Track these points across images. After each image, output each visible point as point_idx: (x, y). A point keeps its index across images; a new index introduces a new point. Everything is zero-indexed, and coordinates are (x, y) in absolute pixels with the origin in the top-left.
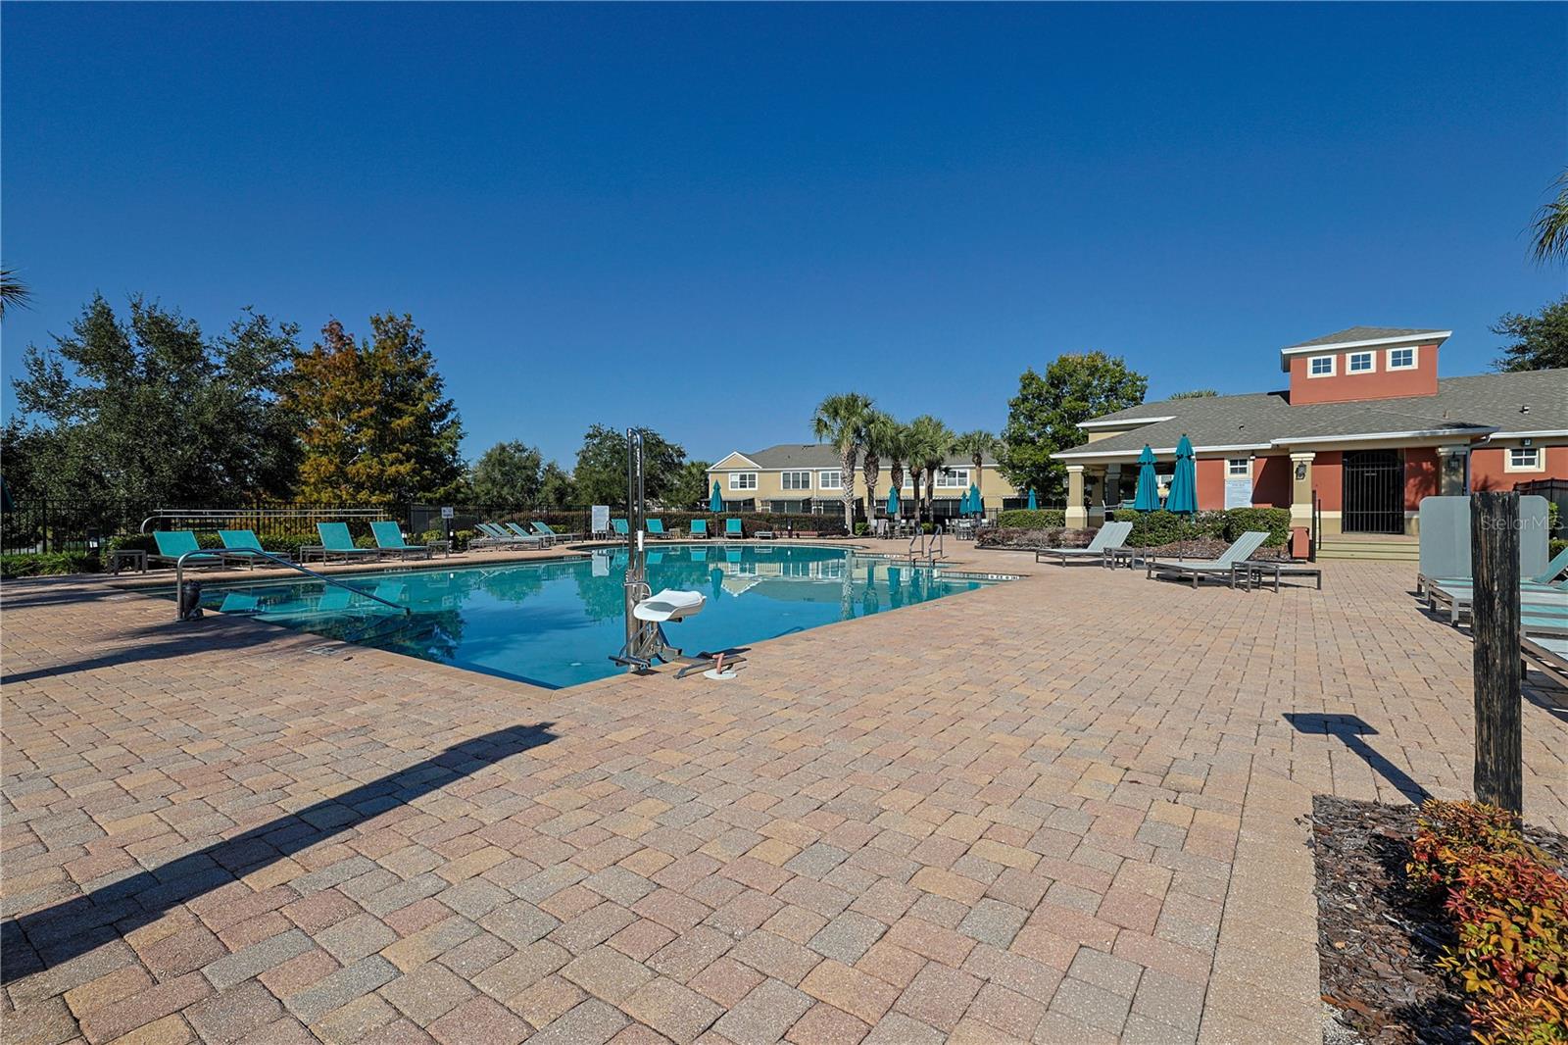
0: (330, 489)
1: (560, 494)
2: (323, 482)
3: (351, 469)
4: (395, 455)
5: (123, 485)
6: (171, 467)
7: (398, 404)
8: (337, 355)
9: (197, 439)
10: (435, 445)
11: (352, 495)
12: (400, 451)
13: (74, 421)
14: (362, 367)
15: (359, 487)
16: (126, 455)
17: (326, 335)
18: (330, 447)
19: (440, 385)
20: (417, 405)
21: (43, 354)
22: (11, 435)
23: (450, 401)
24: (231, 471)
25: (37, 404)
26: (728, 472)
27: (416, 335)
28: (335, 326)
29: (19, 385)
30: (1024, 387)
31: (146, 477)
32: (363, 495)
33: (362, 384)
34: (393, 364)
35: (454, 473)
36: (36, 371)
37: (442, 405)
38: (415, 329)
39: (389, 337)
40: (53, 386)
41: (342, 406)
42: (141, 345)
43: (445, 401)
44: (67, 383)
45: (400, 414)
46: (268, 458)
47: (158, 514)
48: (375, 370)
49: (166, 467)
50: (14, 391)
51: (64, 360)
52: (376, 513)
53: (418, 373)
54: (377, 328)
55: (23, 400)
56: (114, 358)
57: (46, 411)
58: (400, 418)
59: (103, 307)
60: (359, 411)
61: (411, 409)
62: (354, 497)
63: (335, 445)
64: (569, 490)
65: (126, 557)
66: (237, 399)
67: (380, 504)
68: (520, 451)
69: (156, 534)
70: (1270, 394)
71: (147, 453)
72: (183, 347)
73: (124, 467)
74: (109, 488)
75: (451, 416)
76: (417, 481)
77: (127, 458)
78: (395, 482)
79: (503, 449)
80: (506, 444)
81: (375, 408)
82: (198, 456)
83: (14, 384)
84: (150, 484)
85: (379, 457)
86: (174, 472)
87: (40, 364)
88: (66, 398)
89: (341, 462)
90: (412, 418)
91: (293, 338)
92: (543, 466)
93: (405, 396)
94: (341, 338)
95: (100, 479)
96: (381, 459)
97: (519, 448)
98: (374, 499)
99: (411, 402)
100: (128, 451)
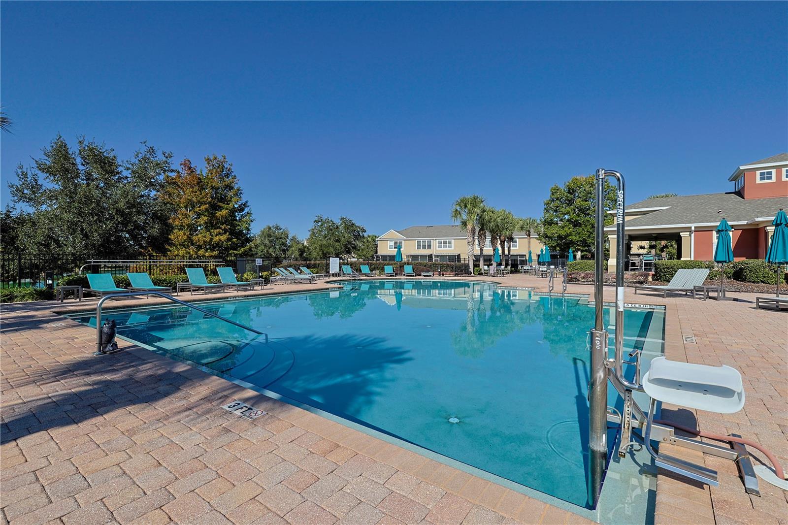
0: (184, 249)
1: (302, 252)
2: (180, 245)
3: (195, 238)
4: (218, 230)
5: (72, 245)
6: (99, 234)
7: (219, 204)
8: (188, 177)
9: (114, 218)
10: (239, 225)
11: (195, 252)
12: (221, 228)
13: (44, 207)
14: (200, 184)
15: (199, 247)
16: (72, 227)
17: (182, 166)
18: (184, 226)
19: (241, 193)
20: (229, 204)
21: (27, 169)
22: (7, 216)
23: (247, 202)
24: (134, 237)
25: (23, 198)
26: (388, 240)
27: (229, 167)
28: (187, 162)
29: (13, 186)
30: (553, 194)
31: (83, 240)
32: (201, 252)
33: (201, 192)
34: (217, 183)
35: (248, 240)
36: (23, 179)
37: (242, 204)
38: (227, 163)
39: (215, 168)
40: (32, 188)
41: (191, 204)
42: (84, 165)
43: (244, 202)
44: (41, 186)
45: (221, 208)
46: (155, 230)
47: (90, 262)
48: (207, 185)
49: (96, 234)
50: (9, 190)
51: (39, 173)
52: (208, 262)
53: (229, 187)
54: (209, 163)
55: (14, 195)
56: (67, 170)
57: (28, 202)
58: (221, 211)
59: (63, 143)
60: (199, 207)
61: (226, 206)
62: (196, 253)
63: (187, 225)
64: (306, 249)
65: (69, 290)
66: (138, 194)
67: (210, 257)
68: (278, 229)
69: (89, 276)
70: (726, 193)
71: (85, 226)
72: (107, 165)
73: (71, 234)
74: (62, 246)
75: (246, 210)
76: (230, 244)
77: (73, 229)
78: (218, 245)
79: (270, 228)
80: (271, 226)
81: (208, 205)
82: (115, 228)
83: (10, 186)
84: (86, 244)
85: (210, 231)
86: (100, 238)
87: (25, 175)
88: (39, 195)
89: (190, 234)
90: (227, 211)
91: (169, 160)
92: (290, 237)
93: (223, 199)
94: (190, 168)
95: (57, 242)
96: (211, 233)
97: (278, 228)
98: (207, 254)
99: (226, 203)
100: (73, 225)
